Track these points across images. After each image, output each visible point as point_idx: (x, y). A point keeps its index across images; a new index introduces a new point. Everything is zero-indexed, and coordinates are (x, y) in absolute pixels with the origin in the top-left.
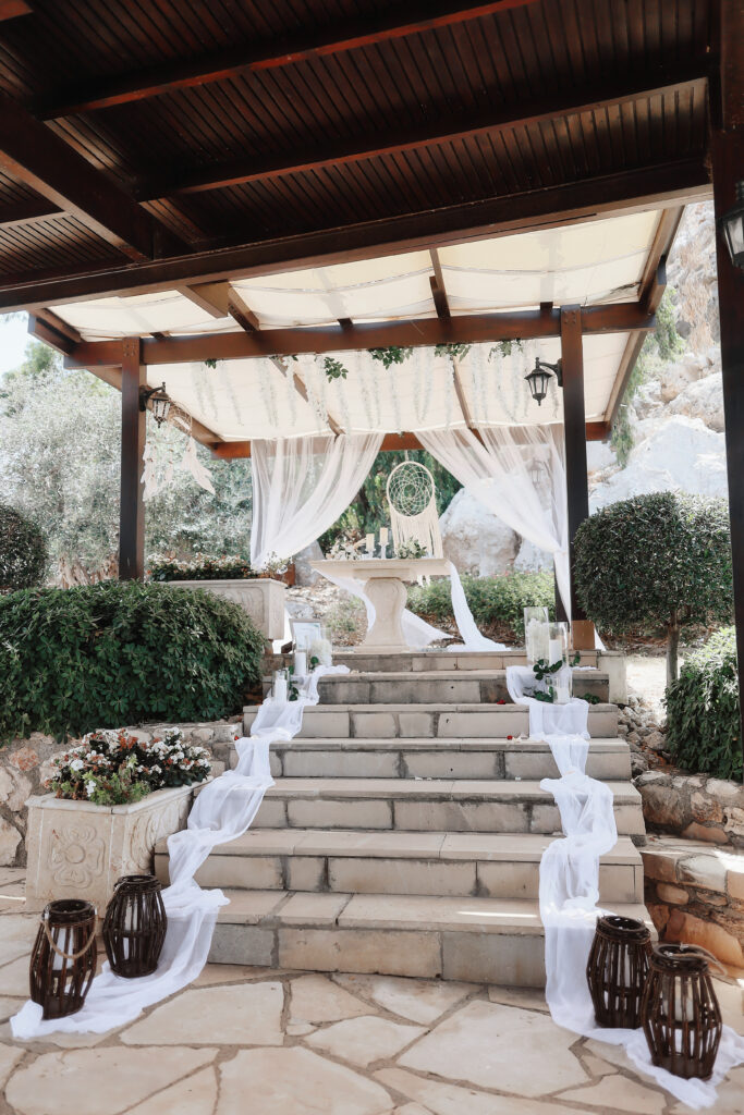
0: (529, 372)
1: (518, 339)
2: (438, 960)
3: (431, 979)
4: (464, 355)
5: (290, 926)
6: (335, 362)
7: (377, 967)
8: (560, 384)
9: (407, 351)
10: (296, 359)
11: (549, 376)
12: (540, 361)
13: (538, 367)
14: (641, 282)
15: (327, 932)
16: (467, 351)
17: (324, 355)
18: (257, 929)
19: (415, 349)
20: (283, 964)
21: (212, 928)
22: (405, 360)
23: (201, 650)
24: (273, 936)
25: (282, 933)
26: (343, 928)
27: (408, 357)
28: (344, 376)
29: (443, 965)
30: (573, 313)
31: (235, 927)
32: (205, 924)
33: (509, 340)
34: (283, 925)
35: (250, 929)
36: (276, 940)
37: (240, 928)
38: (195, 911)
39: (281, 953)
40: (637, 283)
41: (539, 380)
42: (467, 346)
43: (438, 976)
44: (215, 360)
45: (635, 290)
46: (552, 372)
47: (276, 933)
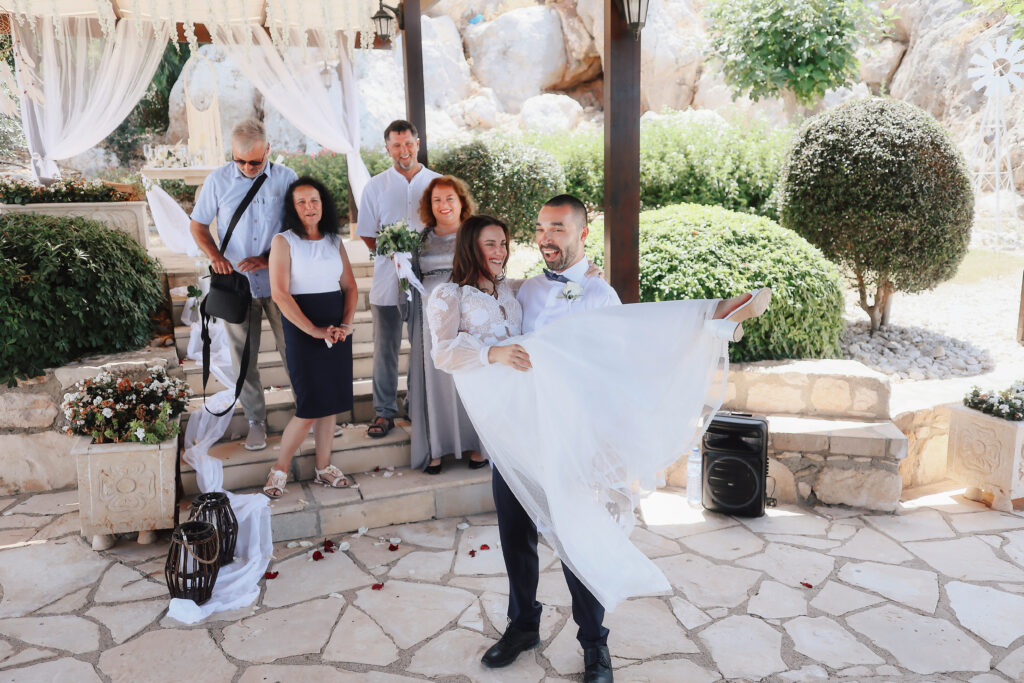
0: (374, 13)
2: (433, 508)
3: (428, 520)
5: (328, 507)
7: (391, 522)
8: (400, 27)
11: (391, 18)
12: (383, 2)
13: (381, 8)
15: (356, 505)
18: (303, 514)
20: (324, 532)
21: (269, 520)
23: (126, 286)
24: (315, 515)
25: (321, 513)
26: (367, 501)
29: (436, 510)
31: (286, 516)
32: (263, 518)
34: (323, 507)
35: (296, 515)
36: (318, 518)
37: (289, 515)
39: (323, 526)
41: (383, 21)
43: (433, 518)
46: (392, 14)
47: (318, 514)
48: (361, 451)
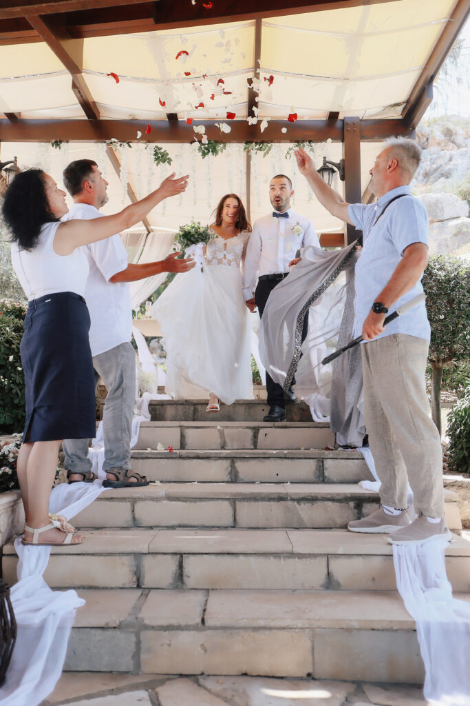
1: (310, 142)
2: (310, 658)
3: (301, 679)
4: (267, 153)
5: (153, 628)
6: (162, 151)
7: (244, 669)
8: (343, 178)
9: (221, 145)
10: (130, 146)
11: (333, 171)
12: (327, 159)
13: (324, 164)
14: (408, 102)
15: (193, 633)
16: (270, 149)
17: (153, 145)
18: (117, 632)
19: (228, 145)
20: (145, 668)
21: (68, 633)
22: (220, 153)
24: (134, 639)
25: (146, 636)
26: (211, 628)
27: (222, 152)
28: (169, 163)
29: (314, 664)
30: (354, 124)
31: (94, 631)
32: (60, 628)
33: (303, 141)
34: (147, 627)
35: (109, 633)
36: (138, 643)
37: (99, 632)
38: (49, 615)
39: (143, 657)
40: (404, 102)
41: (326, 174)
42: (269, 145)
43: (309, 675)
44: (61, 142)
45: (400, 109)
46: (335, 169)
47: (138, 635)
48: (228, 559)
